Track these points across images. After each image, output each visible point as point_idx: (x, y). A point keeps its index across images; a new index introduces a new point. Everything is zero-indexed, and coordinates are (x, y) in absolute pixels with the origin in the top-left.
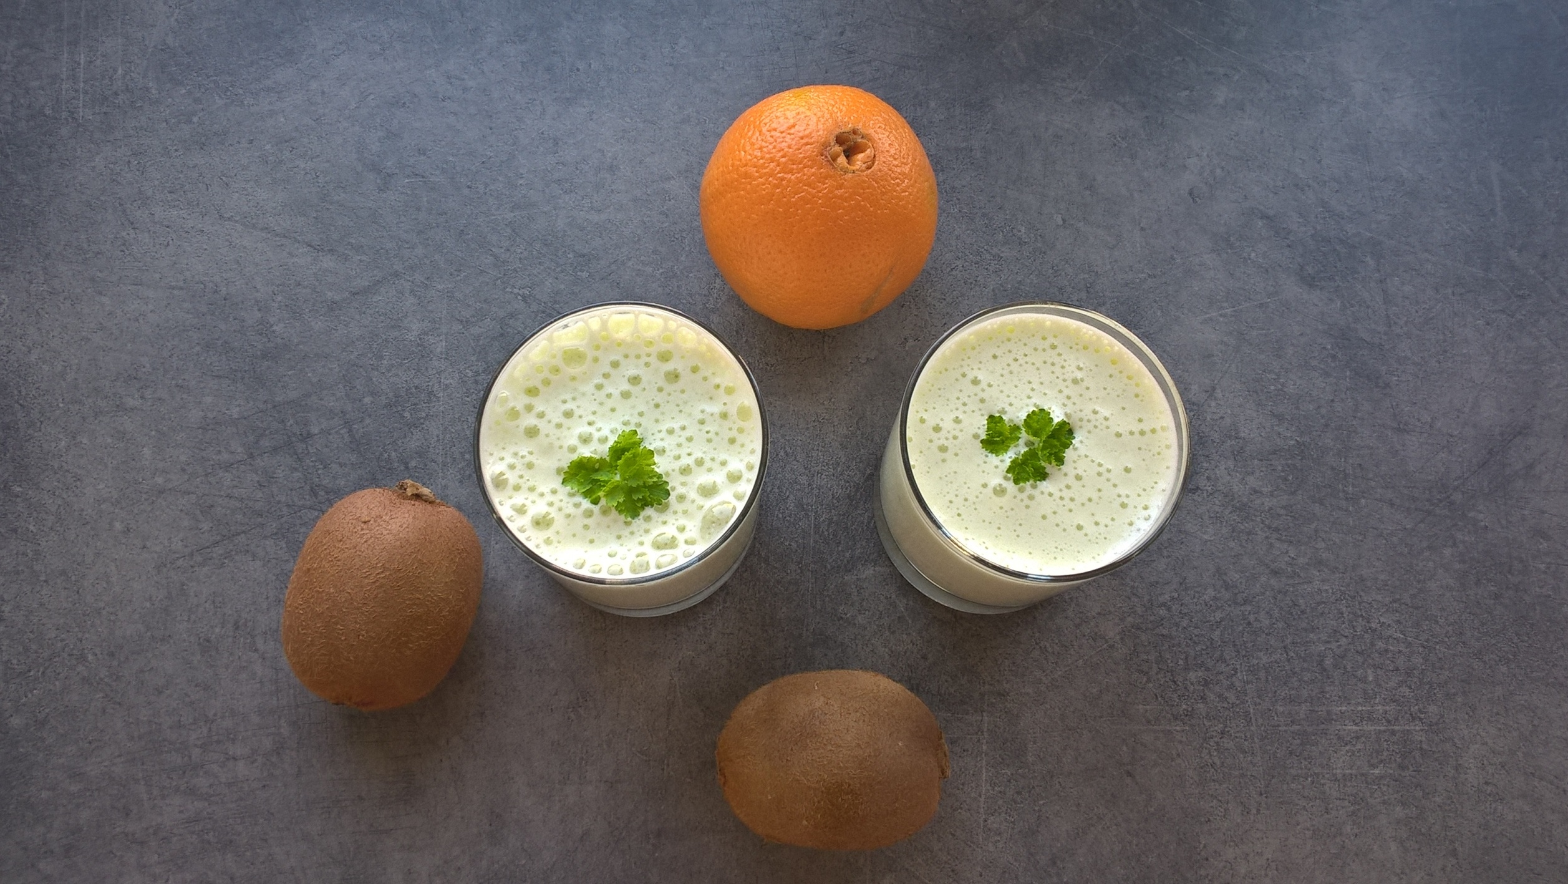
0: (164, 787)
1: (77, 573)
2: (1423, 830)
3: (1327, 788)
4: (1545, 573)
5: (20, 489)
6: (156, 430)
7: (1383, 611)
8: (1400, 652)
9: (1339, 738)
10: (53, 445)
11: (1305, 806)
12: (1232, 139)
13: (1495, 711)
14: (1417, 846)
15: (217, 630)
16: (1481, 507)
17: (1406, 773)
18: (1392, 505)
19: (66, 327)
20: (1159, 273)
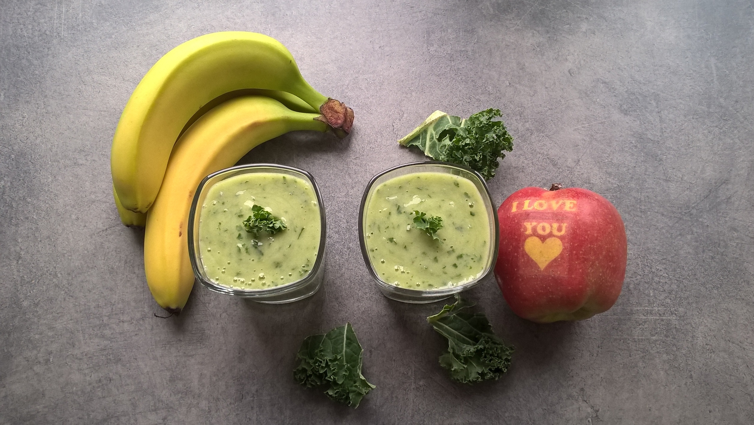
0: (91, 334)
1: (54, 237)
2: (676, 365)
3: (630, 345)
4: (736, 247)
5: (31, 200)
6: (92, 174)
7: (658, 263)
8: (666, 282)
9: (636, 322)
10: (46, 180)
11: (620, 353)
12: (589, 47)
13: (711, 311)
14: (673, 373)
15: (117, 264)
16: (705, 217)
17: (669, 339)
18: (663, 215)
19: (53, 128)
20: (554, 108)
